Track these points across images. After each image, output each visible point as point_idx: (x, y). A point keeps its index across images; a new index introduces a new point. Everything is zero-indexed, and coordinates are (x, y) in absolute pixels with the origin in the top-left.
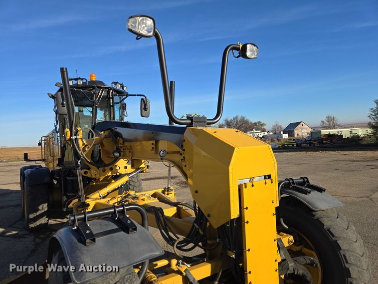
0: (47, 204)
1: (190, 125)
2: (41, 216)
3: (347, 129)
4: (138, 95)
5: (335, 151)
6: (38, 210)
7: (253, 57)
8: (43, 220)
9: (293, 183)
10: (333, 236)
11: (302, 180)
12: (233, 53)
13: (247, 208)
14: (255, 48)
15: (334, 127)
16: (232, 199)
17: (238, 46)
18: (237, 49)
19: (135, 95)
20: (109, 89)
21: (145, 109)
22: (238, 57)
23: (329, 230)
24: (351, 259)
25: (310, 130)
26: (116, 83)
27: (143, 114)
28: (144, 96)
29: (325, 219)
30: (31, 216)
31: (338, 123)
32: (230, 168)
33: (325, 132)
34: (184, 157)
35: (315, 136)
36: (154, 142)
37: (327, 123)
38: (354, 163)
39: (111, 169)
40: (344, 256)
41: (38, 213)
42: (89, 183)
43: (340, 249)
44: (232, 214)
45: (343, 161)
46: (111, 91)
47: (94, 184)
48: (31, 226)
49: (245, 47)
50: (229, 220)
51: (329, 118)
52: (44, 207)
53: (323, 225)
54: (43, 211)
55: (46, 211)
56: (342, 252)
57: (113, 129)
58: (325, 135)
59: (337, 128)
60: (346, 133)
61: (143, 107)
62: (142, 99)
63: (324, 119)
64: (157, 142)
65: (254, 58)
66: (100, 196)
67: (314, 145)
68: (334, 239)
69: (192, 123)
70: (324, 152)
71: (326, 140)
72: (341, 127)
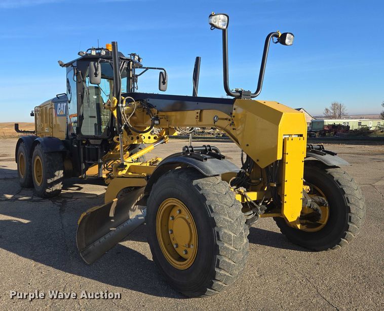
0: (63, 171)
1: (240, 97)
2: (57, 182)
3: (356, 120)
4: (158, 69)
5: (339, 144)
6: (55, 176)
7: (289, 44)
8: (59, 186)
9: (312, 148)
10: (340, 185)
11: (319, 147)
12: (273, 39)
13: (287, 154)
14: (292, 37)
15: (340, 117)
16: (278, 147)
17: (277, 34)
18: (277, 36)
19: (155, 68)
20: (129, 60)
21: (164, 83)
22: (276, 43)
23: (337, 181)
24: (352, 200)
25: (311, 119)
26: (134, 55)
27: (162, 88)
28: (163, 69)
29: (335, 174)
30: (49, 181)
31: (345, 112)
32: (279, 126)
33: (328, 122)
34: (233, 122)
35: (316, 127)
36: (199, 111)
37: (332, 111)
38: (359, 156)
39: (138, 138)
40: (347, 198)
41: (56, 178)
42: (106, 153)
43: (344, 193)
44: (278, 157)
45: (347, 153)
46: (131, 63)
47: (112, 153)
48: (48, 191)
49: (284, 35)
50: (274, 161)
51: (334, 105)
52: (60, 174)
53: (334, 178)
54: (59, 177)
55: (63, 177)
56: (345, 196)
57: (145, 100)
58: (329, 126)
59: (343, 119)
60: (353, 124)
61: (162, 80)
62: (161, 73)
63: (329, 106)
64: (201, 111)
65: (291, 45)
66: (132, 160)
67: (315, 137)
68: (340, 187)
69: (241, 96)
70: (327, 144)
71: (329, 131)
72: (348, 118)
